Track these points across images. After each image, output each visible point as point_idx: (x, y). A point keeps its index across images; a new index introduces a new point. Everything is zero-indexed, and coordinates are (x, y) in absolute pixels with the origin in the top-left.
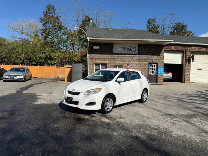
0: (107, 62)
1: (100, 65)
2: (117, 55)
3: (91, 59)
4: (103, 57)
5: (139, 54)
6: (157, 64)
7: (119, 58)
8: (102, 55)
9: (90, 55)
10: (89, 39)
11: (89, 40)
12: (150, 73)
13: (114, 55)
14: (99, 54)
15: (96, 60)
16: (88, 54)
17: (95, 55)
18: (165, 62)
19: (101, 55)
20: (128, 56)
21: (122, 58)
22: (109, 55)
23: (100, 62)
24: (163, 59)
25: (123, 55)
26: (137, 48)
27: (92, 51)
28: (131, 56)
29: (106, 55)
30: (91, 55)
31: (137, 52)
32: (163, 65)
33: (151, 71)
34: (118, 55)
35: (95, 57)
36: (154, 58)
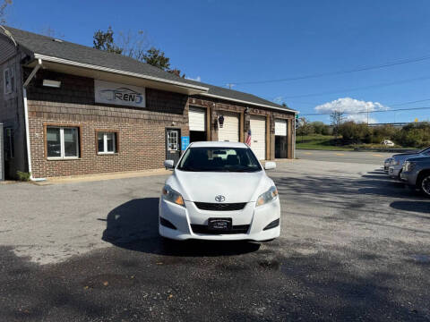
0: (79, 124)
1: (62, 132)
2: (103, 108)
3: (36, 114)
4: (70, 111)
5: (148, 108)
6: (179, 130)
7: (109, 114)
8: (66, 105)
9: (31, 102)
10: (40, 58)
11: (40, 62)
12: (170, 149)
13: (96, 107)
14: (58, 101)
15: (49, 117)
16: (25, 99)
17: (47, 103)
18: (191, 129)
19: (63, 105)
20: (127, 110)
21: (114, 114)
22: (84, 106)
23: (61, 122)
24: (188, 122)
25: (118, 109)
26: (143, 96)
27: (37, 92)
28: (134, 111)
29: (76, 106)
30: (35, 102)
31: (143, 105)
32: (188, 133)
33: (170, 144)
34: (106, 108)
35: (48, 109)
36: (174, 119)
